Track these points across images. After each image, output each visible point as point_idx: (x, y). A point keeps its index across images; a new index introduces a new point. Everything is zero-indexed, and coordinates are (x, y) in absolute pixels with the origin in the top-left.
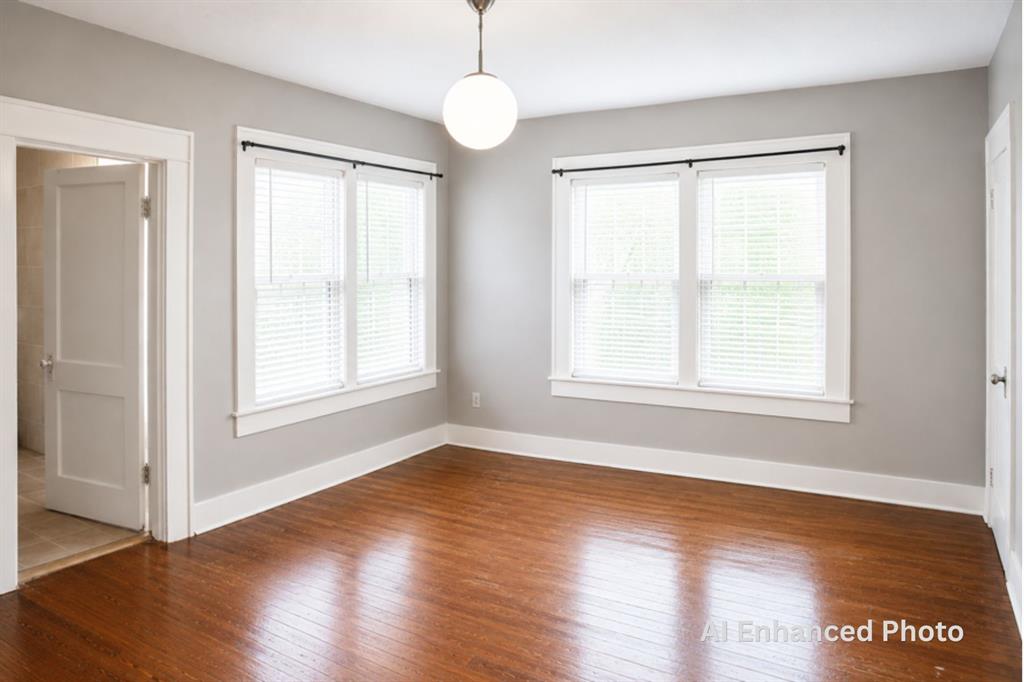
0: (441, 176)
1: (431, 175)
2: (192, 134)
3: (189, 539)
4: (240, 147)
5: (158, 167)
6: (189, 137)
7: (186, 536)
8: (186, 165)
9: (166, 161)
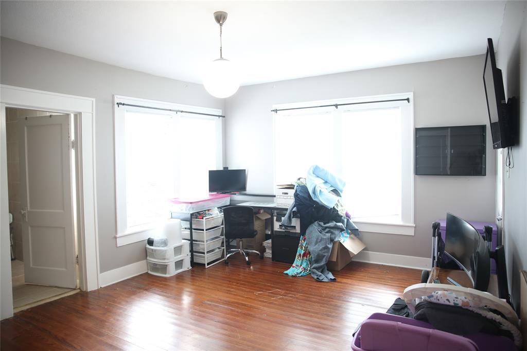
0: (224, 117)
1: (219, 116)
2: (94, 100)
3: (98, 290)
4: (116, 106)
5: (78, 116)
6: (93, 101)
7: (97, 289)
8: (91, 114)
9: (81, 113)
